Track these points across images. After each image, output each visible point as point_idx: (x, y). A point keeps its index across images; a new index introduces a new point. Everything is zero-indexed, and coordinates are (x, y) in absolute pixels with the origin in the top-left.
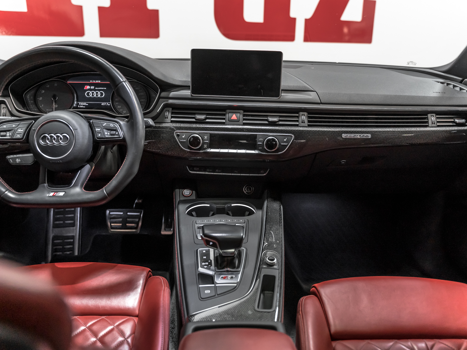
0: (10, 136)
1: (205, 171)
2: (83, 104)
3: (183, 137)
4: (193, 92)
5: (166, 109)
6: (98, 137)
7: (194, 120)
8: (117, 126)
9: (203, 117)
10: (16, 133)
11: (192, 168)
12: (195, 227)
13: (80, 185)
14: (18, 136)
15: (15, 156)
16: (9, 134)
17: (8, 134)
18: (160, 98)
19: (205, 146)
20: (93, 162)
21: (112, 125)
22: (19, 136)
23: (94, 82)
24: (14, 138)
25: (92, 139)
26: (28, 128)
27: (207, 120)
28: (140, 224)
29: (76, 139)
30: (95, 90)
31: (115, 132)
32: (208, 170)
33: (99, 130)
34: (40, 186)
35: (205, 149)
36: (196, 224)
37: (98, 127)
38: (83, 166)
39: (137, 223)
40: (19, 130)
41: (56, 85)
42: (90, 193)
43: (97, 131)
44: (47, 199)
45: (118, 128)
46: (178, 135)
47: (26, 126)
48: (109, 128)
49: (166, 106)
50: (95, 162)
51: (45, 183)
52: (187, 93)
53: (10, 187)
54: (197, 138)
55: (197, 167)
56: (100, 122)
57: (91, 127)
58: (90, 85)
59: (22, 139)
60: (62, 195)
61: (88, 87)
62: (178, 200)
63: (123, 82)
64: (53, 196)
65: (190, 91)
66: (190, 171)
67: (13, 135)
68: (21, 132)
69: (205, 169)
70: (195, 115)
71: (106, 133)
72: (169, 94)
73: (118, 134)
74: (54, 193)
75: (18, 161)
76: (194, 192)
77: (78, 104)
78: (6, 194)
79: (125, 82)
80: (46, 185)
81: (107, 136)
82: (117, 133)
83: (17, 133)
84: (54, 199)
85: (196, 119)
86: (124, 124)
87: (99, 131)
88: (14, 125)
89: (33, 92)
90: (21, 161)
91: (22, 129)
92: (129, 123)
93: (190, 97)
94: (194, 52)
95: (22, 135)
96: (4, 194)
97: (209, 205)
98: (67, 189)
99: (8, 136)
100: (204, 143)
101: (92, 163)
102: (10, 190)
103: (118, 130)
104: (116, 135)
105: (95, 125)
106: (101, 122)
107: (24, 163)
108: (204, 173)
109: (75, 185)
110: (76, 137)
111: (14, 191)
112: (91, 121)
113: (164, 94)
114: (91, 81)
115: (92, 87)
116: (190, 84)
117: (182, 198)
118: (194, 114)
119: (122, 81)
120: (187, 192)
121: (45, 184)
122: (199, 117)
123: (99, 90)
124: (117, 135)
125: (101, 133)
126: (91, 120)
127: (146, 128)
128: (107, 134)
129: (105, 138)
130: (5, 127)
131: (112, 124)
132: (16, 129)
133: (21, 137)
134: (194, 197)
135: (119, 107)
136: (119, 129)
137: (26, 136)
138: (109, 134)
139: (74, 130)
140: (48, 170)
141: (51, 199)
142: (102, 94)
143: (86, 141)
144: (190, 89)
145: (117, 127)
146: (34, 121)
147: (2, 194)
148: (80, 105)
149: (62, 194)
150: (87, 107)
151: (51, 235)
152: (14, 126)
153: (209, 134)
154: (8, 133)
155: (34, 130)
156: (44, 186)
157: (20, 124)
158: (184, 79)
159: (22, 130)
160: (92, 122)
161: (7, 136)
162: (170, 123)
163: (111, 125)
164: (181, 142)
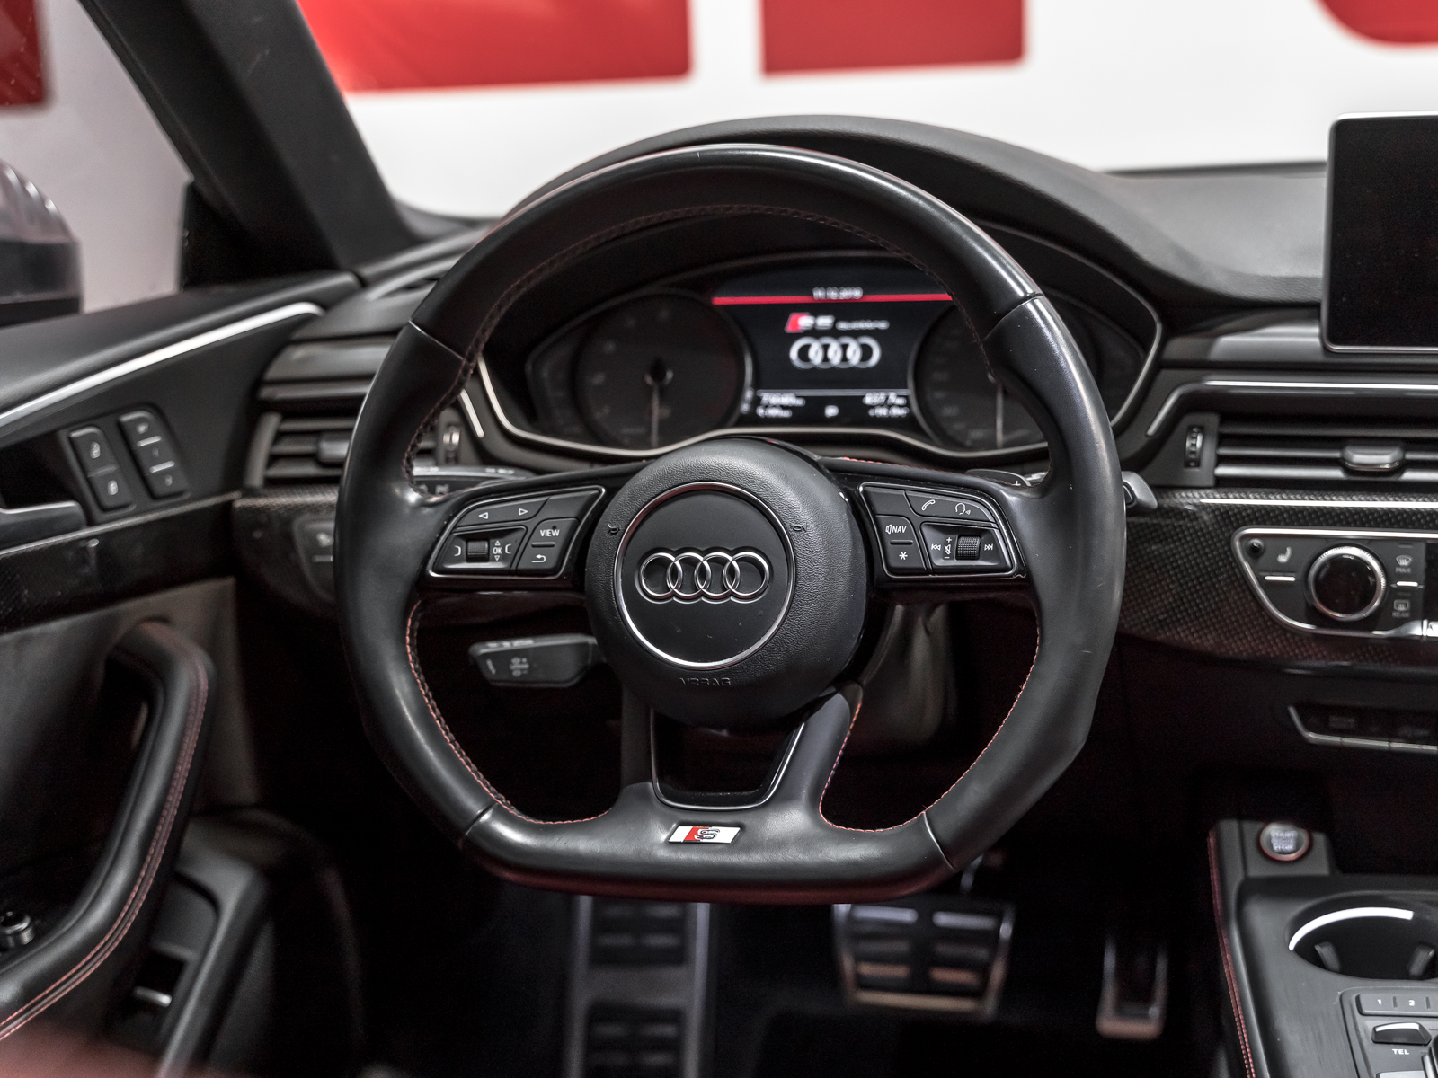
0: (503, 557)
1: (1391, 736)
2: (778, 402)
3: (1283, 559)
4: (1335, 333)
5: (1188, 420)
6: (894, 564)
7: (1336, 473)
8: (988, 513)
9: (1383, 458)
10: (529, 545)
11: (1319, 716)
12: (1357, 1030)
13: (804, 794)
14: (539, 556)
15: (507, 645)
16: (503, 550)
17: (499, 551)
18: (1159, 365)
19: (1401, 607)
20: (860, 684)
21: (963, 507)
22: (541, 559)
23: (833, 294)
24: (521, 566)
25: (864, 572)
26: (580, 521)
27: (1409, 475)
28: (998, 972)
29: (801, 573)
30: (834, 333)
31: (976, 542)
32: (1406, 730)
33: (901, 529)
34: (629, 790)
35: (1401, 622)
36: (1361, 1013)
37: (897, 517)
38: (815, 705)
39: (983, 970)
40: (546, 533)
41: (664, 314)
42: (859, 839)
43: (893, 534)
44: (663, 854)
45: (996, 522)
46: (1254, 553)
47: (573, 512)
48: (950, 522)
49: (1194, 404)
50: (864, 682)
51: (650, 778)
52: (1304, 337)
53: (499, 791)
54: (1359, 564)
55: (1343, 711)
56: (903, 493)
57: (861, 512)
58: (817, 309)
59: (554, 571)
60: (729, 840)
61: (805, 321)
62: (1235, 881)
63: (1025, 299)
64: (689, 842)
65: (1316, 330)
66: (1311, 735)
67: (518, 553)
68: (552, 538)
69: (1389, 724)
70: (1341, 448)
71: (935, 547)
72: (1209, 347)
73: (996, 553)
74: (690, 828)
75: (518, 666)
76: (1320, 839)
77: (757, 402)
78: (485, 826)
79: (1034, 296)
80: (654, 788)
81: (939, 562)
82: (989, 547)
83: (534, 546)
84: (694, 856)
85: (1347, 470)
86: (1025, 501)
87: (899, 534)
88: (522, 506)
89: (563, 352)
90: (531, 669)
91: (554, 528)
92: (1047, 498)
93: (1320, 358)
94: (1346, 134)
95: (555, 552)
96: (475, 824)
97: (1407, 915)
98: (751, 814)
99: (497, 558)
100: (1393, 593)
101: (856, 686)
102: (499, 805)
103: (997, 532)
104: (985, 559)
105: (879, 508)
106: (909, 493)
107: (541, 676)
108: (1384, 744)
109: (784, 798)
110: (801, 567)
111: (514, 812)
112: (861, 489)
113: (1181, 347)
114: (819, 294)
115: (825, 321)
116: (1319, 293)
117: (1258, 870)
118: (1340, 443)
119: (1021, 294)
120: (1282, 838)
121: (650, 785)
122: (1361, 457)
123: (855, 334)
124: (988, 556)
125: (910, 544)
126: (860, 481)
127: (1130, 513)
128: (941, 553)
129: (928, 572)
130: (485, 516)
131: (962, 503)
132: (531, 524)
133: (551, 565)
134: (1320, 866)
135: (949, 411)
136: (999, 529)
137: (569, 560)
138: (948, 550)
139: (793, 533)
140: (659, 717)
141: (682, 856)
142: (867, 352)
143: (841, 586)
144: (1318, 317)
145: (991, 519)
146: (604, 490)
147: (470, 826)
148: (766, 407)
149: (726, 835)
150: (798, 416)
151: (581, 999)
152: (522, 512)
153: (1423, 547)
154: (498, 543)
155: (614, 532)
156: (645, 796)
157: (546, 501)
158: (1285, 270)
159: (556, 533)
160: (864, 492)
161: (494, 560)
162: (1209, 488)
163: (960, 508)
164: (1268, 587)
